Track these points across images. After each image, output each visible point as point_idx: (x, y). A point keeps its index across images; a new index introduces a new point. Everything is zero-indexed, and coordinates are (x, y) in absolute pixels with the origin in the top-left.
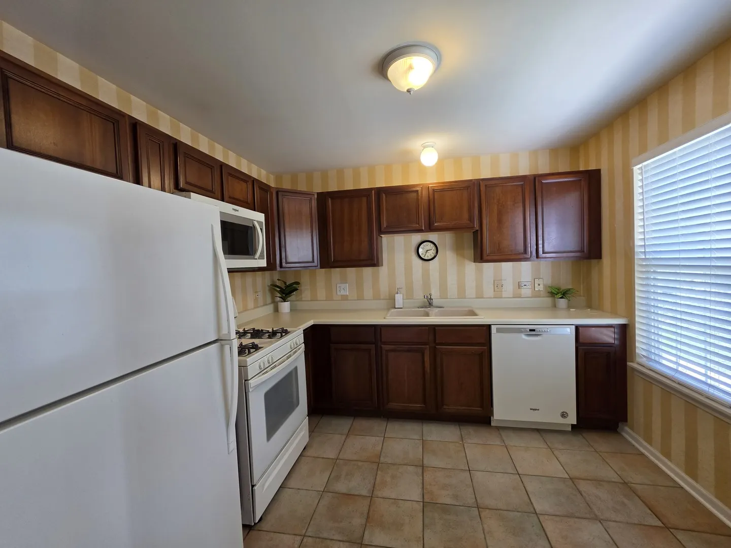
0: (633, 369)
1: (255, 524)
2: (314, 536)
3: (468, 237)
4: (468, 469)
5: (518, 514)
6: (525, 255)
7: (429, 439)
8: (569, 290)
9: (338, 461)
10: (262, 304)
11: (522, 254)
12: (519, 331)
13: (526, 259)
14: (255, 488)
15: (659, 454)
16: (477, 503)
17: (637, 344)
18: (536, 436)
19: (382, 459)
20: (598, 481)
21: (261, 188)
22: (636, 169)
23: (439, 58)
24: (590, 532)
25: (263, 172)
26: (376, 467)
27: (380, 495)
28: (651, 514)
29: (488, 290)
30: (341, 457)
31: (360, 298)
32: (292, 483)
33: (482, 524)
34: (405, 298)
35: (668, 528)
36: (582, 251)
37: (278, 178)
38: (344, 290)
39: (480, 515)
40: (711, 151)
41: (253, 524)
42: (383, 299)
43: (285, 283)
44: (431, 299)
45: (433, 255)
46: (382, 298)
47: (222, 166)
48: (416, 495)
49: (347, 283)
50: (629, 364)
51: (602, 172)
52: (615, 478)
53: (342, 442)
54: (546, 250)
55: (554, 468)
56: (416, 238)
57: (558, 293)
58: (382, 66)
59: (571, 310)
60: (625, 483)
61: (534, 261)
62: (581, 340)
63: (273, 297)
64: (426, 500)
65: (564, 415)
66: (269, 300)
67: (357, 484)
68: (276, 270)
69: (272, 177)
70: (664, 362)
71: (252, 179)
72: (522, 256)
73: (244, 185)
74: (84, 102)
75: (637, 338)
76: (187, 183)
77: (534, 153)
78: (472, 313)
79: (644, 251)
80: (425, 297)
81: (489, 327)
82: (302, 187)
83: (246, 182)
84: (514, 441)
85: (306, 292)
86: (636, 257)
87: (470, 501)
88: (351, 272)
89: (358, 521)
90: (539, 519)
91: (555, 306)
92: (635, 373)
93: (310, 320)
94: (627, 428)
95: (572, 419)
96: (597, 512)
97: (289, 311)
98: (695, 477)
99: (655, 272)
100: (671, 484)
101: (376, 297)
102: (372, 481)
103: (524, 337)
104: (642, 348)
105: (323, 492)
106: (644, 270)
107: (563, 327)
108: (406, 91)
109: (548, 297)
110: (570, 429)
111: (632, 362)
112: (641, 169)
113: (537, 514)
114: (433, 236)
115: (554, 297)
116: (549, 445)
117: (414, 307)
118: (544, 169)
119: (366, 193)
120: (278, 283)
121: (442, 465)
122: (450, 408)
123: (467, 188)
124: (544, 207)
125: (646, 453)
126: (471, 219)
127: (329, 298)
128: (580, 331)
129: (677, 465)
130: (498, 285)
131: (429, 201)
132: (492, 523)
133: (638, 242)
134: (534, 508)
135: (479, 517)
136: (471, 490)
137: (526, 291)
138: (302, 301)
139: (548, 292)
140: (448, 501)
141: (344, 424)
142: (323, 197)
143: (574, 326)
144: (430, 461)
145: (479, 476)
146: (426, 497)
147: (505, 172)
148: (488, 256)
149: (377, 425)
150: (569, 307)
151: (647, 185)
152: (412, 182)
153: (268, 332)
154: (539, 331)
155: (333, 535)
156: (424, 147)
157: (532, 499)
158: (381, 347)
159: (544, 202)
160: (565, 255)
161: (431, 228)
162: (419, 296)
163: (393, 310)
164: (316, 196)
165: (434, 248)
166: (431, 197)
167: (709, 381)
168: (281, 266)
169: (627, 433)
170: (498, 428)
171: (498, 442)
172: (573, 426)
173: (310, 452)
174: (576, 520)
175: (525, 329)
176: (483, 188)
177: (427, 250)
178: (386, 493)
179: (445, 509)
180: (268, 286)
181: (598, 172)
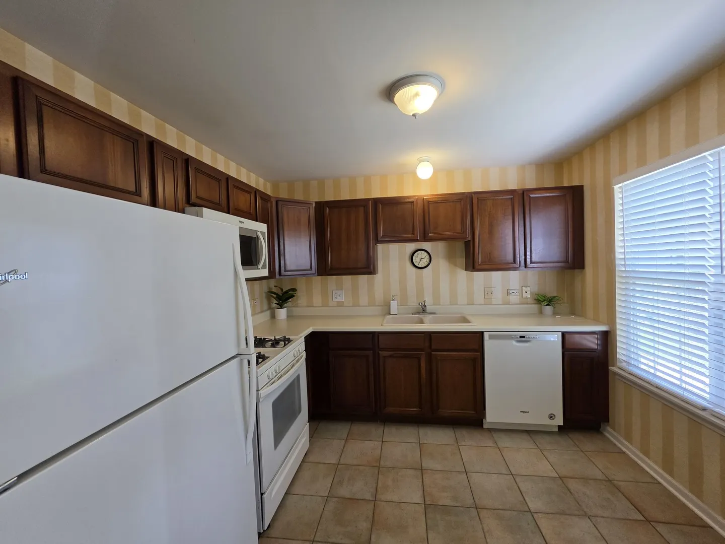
0: (615, 374)
1: (264, 531)
2: (323, 541)
3: (460, 246)
4: (464, 470)
5: (515, 513)
6: (514, 265)
7: (425, 442)
8: (554, 297)
9: (339, 466)
10: (259, 311)
11: (512, 263)
12: (511, 338)
13: (515, 269)
14: (265, 496)
15: (638, 453)
16: (475, 504)
17: (618, 350)
18: (525, 436)
19: (382, 463)
20: (585, 480)
21: (262, 198)
22: (617, 188)
23: (442, 85)
24: (580, 528)
25: (261, 181)
26: (377, 472)
27: (382, 499)
28: (634, 510)
29: (479, 297)
30: (342, 461)
31: (356, 305)
32: (297, 489)
33: (481, 524)
34: (399, 304)
35: (649, 522)
36: (566, 262)
37: (275, 186)
38: (340, 296)
39: (479, 516)
40: (684, 177)
41: (262, 531)
42: (379, 306)
43: (282, 290)
44: (425, 306)
45: (426, 264)
46: (377, 304)
47: (228, 178)
48: (417, 498)
49: (342, 290)
50: (611, 368)
51: (585, 188)
52: (600, 476)
53: (342, 447)
54: (534, 259)
55: (544, 468)
56: (411, 247)
57: (544, 300)
58: (389, 92)
59: (557, 317)
60: (610, 481)
61: (523, 270)
62: (567, 346)
63: (270, 303)
64: (428, 502)
65: (551, 417)
66: (266, 307)
67: (359, 488)
68: (275, 278)
69: (269, 185)
70: (643, 367)
71: (255, 190)
72: (511, 266)
73: (247, 195)
74: (107, 124)
75: (618, 344)
76: (197, 197)
77: (522, 167)
78: (465, 320)
79: (624, 263)
80: (419, 304)
81: (482, 333)
82: (299, 196)
83: (249, 193)
84: (505, 442)
85: (301, 298)
86: (617, 269)
87: (469, 502)
88: (347, 279)
89: (364, 525)
90: (533, 517)
91: (541, 312)
92: (617, 377)
93: (309, 327)
94: (609, 429)
95: (559, 421)
96: (586, 510)
97: (286, 317)
98: (671, 473)
99: (634, 283)
100: (650, 480)
101: (372, 303)
102: (375, 485)
103: (514, 343)
104: (623, 354)
105: (328, 497)
106: (624, 281)
107: (550, 334)
108: (411, 114)
109: (535, 304)
110: (556, 430)
111: (613, 366)
112: (621, 187)
113: (531, 513)
114: (427, 245)
115: (540, 304)
116: (538, 445)
117: (409, 314)
118: (530, 184)
119: (363, 203)
120: (274, 290)
121: (439, 467)
122: (446, 411)
123: (460, 200)
124: (532, 219)
125: (627, 452)
126: (464, 230)
127: (325, 304)
128: (566, 337)
129: (656, 462)
130: (488, 292)
131: (424, 212)
132: (491, 522)
133: (619, 255)
134: (529, 508)
135: (478, 517)
136: (469, 491)
137: (514, 298)
138: (297, 307)
139: (535, 299)
140: (448, 502)
141: (342, 429)
142: (321, 206)
143: (561, 333)
144: (428, 463)
145: (475, 478)
146: (427, 499)
147: (495, 187)
148: (479, 265)
149: (375, 430)
150: (555, 313)
151: (627, 203)
152: (406, 193)
153: (271, 340)
154: (529, 337)
155: (341, 539)
156: (421, 161)
157: (526, 499)
158: (379, 353)
159: (532, 215)
160: (551, 265)
161: (425, 238)
162: (413, 303)
163: (389, 316)
164: (314, 205)
165: (427, 257)
166: (426, 208)
167: (684, 385)
168: (280, 274)
169: (609, 433)
170: (490, 430)
171: (491, 444)
172: (559, 427)
173: (311, 458)
174: (567, 517)
175: (516, 335)
176: (475, 201)
177: (421, 259)
178: (389, 496)
179: (446, 510)
180: (265, 292)
181: (581, 188)
